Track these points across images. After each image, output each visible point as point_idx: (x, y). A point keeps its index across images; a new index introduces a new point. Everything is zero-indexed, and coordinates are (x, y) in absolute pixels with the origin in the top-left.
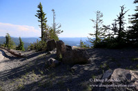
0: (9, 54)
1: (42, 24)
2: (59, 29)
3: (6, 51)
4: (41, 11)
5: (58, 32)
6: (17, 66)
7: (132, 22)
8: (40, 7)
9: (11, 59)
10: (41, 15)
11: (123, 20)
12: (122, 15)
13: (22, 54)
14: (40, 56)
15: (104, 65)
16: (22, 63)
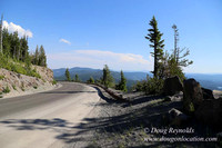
2: (186, 58)
3: (102, 90)
4: (155, 30)
5: (184, 63)
8: (153, 23)
10: (155, 36)
13: (124, 97)
14: (152, 102)
16: (124, 110)
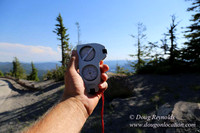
0: (17, 86)
1: (63, 44)
6: (30, 103)
9: (22, 92)
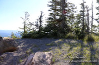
7: (47, 22)
11: (42, 20)
12: (41, 17)
15: (29, 51)
